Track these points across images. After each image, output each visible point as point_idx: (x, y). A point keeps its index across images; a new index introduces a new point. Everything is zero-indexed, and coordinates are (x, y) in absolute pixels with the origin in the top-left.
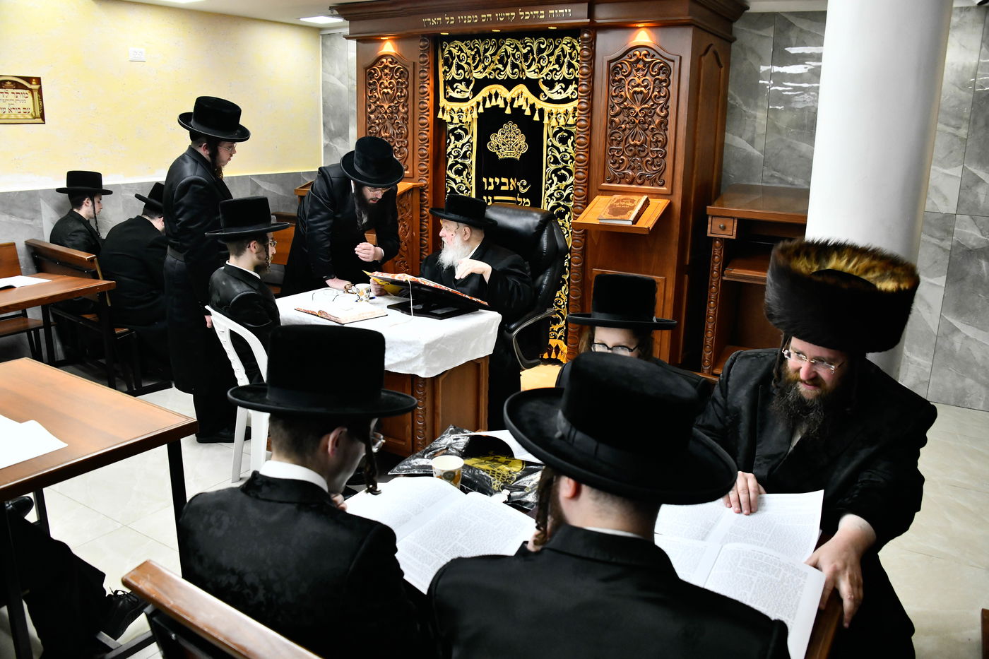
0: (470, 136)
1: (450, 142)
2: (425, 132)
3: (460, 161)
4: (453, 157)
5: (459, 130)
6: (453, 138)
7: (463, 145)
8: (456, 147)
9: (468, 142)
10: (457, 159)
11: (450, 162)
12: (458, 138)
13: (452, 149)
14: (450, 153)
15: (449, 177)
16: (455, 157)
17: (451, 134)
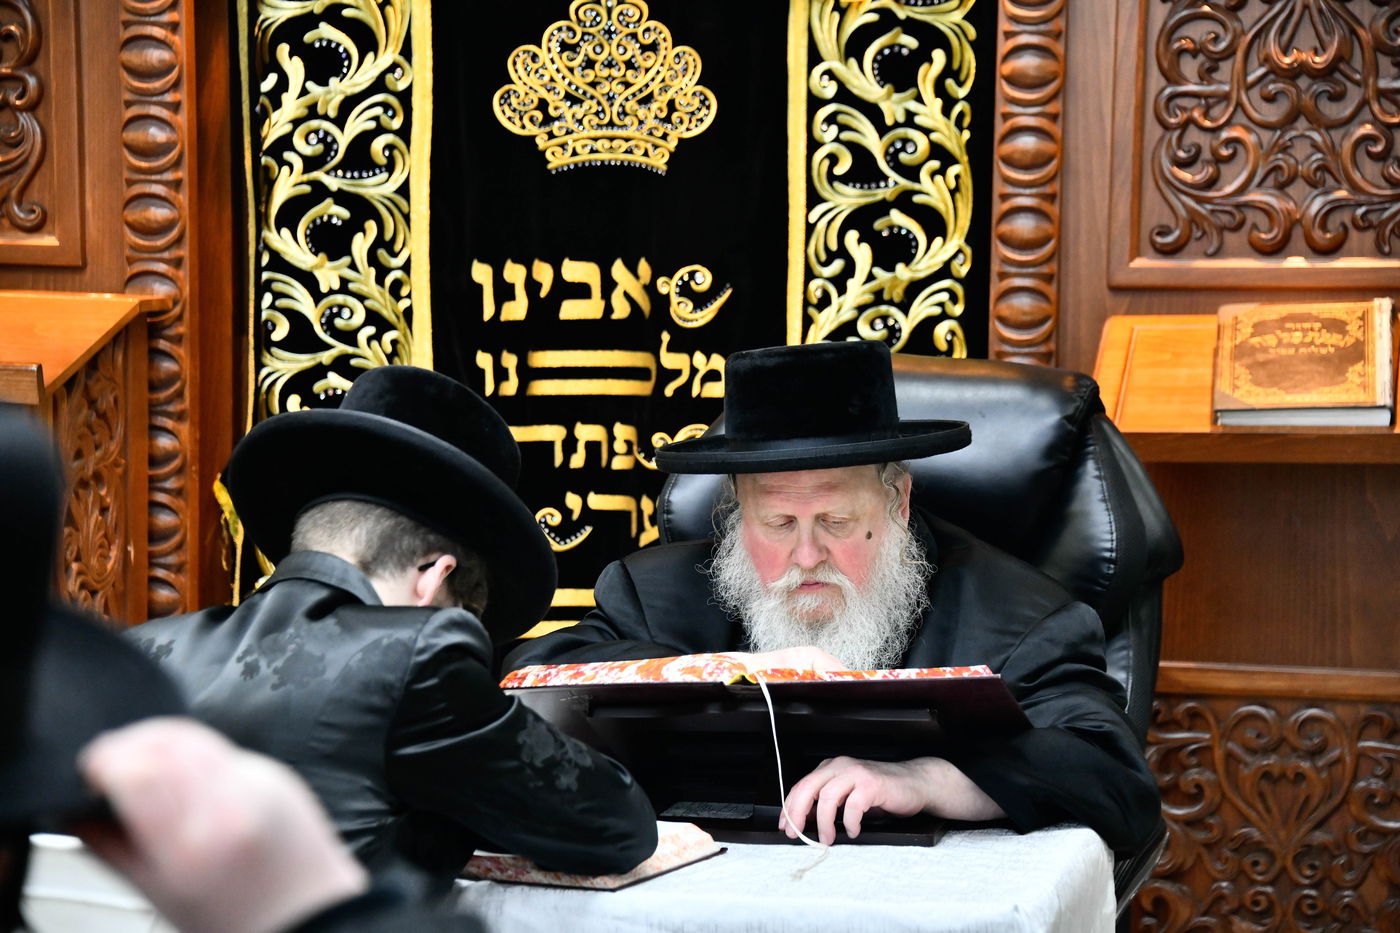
0: (388, 55)
1: (283, 84)
2: (158, 32)
3: (333, 183)
4: (298, 164)
5: (326, 31)
6: (295, 68)
7: (349, 104)
8: (312, 112)
9: (379, 86)
10: (319, 175)
11: (286, 186)
12: (324, 65)
13: (296, 123)
14: (285, 142)
15: (279, 263)
16: (311, 163)
17: (284, 49)
